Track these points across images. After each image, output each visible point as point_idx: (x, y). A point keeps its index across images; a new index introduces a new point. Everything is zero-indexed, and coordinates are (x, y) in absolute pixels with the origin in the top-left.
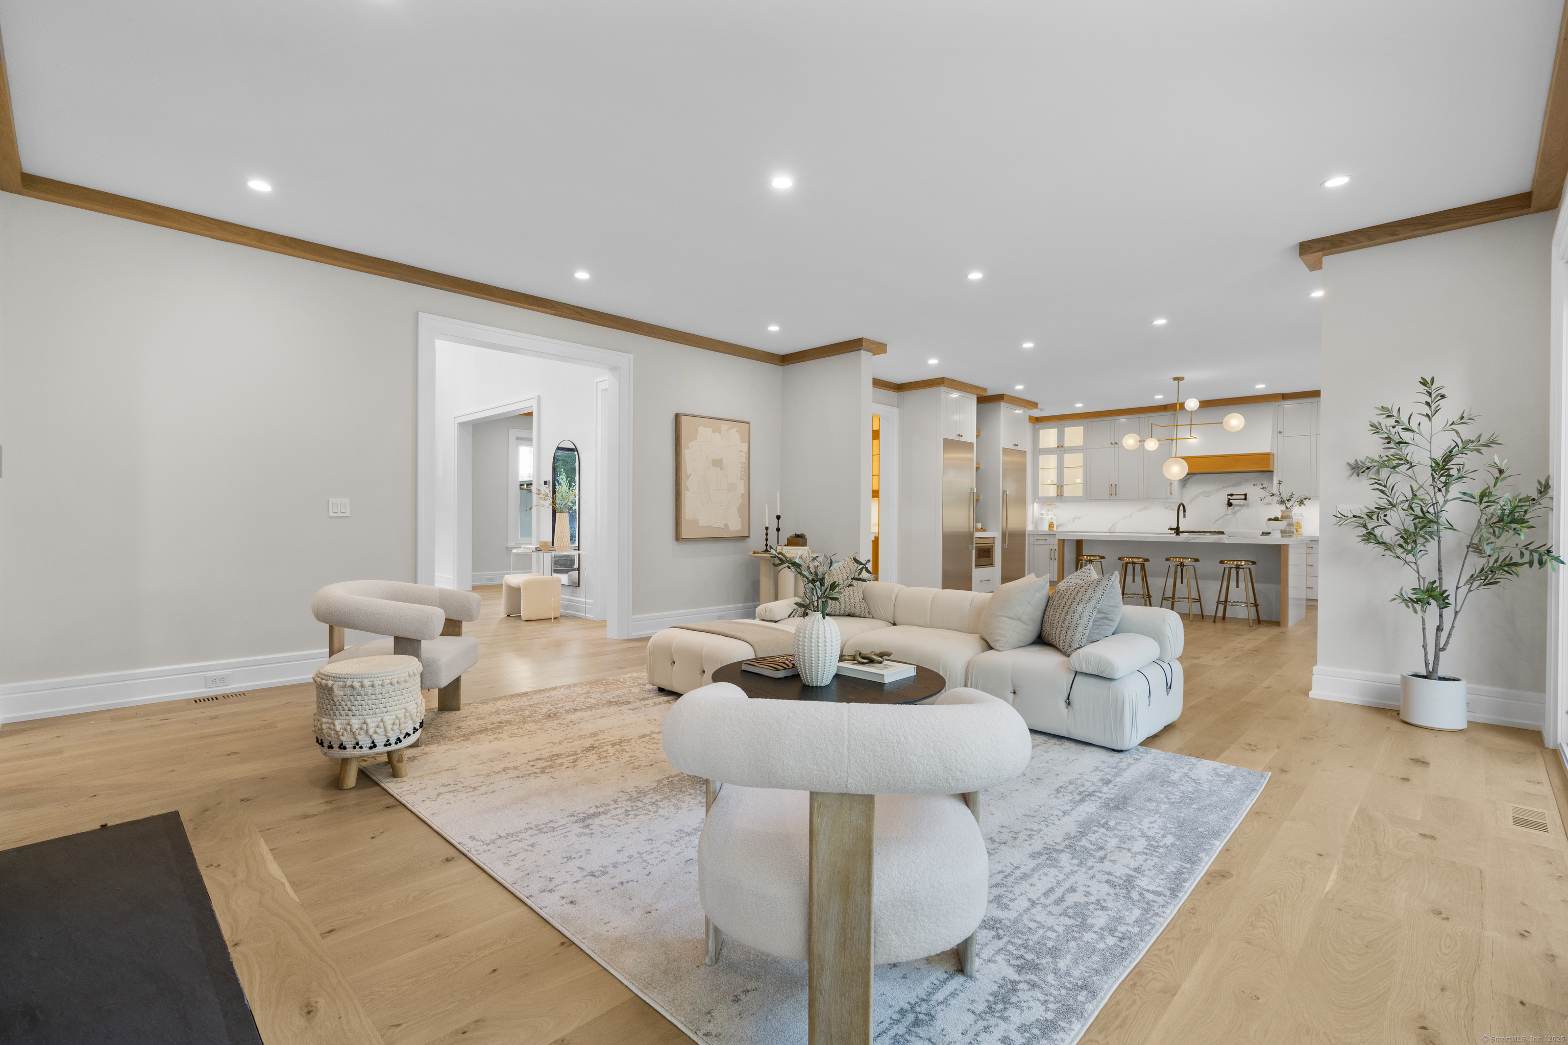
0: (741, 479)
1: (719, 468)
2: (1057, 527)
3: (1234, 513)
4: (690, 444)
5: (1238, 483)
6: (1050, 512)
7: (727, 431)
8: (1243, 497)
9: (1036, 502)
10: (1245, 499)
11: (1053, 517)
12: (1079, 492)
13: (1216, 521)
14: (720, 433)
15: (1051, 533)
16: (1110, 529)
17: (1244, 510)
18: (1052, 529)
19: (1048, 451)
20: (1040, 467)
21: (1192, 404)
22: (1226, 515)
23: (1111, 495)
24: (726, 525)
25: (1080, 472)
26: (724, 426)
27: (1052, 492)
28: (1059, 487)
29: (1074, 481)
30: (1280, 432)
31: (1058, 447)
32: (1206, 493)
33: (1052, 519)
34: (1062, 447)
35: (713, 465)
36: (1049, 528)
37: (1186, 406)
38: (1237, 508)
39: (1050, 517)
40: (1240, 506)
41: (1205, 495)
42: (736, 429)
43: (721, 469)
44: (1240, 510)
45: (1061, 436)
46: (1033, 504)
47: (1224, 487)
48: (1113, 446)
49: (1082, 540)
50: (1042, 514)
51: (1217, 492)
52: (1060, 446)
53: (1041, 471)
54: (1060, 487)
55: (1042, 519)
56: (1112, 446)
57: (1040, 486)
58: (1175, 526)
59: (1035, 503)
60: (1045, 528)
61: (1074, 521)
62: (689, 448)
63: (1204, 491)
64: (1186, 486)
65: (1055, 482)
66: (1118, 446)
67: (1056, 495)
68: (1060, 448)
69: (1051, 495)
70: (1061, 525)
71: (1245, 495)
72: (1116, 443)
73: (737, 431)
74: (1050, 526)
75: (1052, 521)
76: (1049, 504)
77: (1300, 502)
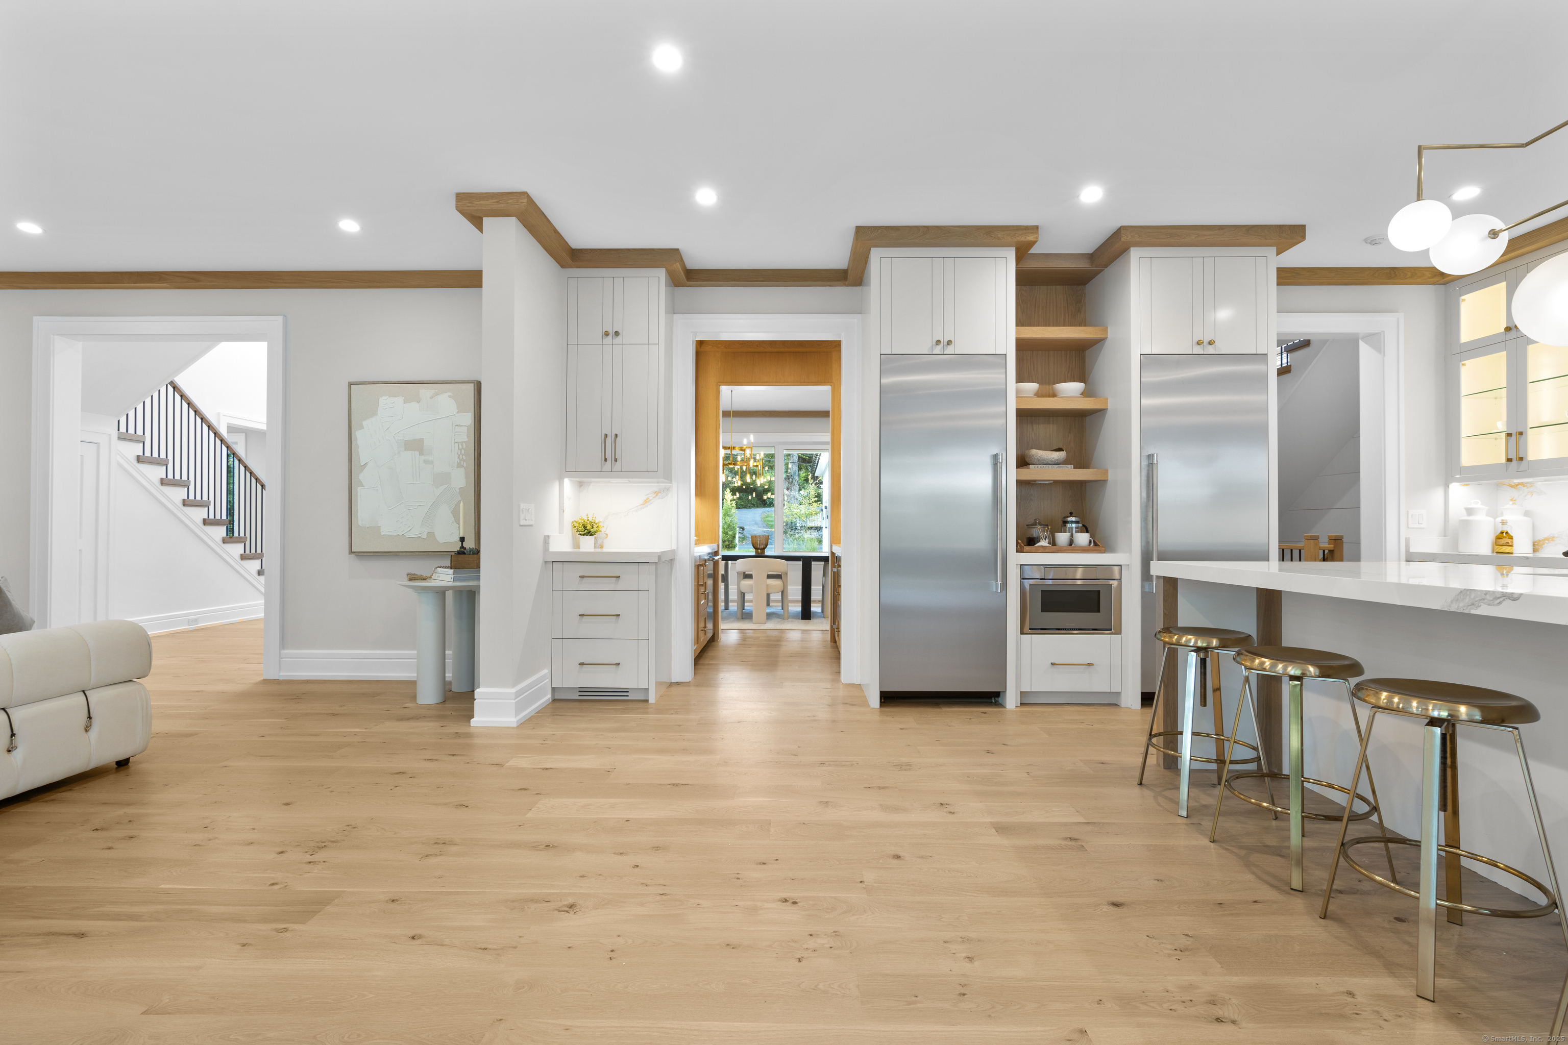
0: (459, 466)
1: (417, 453)
2: (1538, 544)
4: (364, 423)
7: (431, 398)
9: (1456, 480)
11: (1514, 518)
14: (418, 402)
18: (1507, 549)
24: (431, 535)
26: (425, 392)
27: (1496, 453)
33: (1507, 523)
35: (406, 449)
36: (1493, 549)
39: (1502, 518)
42: (449, 394)
43: (421, 453)
46: (1447, 486)
50: (1473, 511)
52: (1513, 327)
54: (1516, 436)
59: (1453, 485)
60: (1481, 547)
62: (363, 428)
67: (1504, 460)
73: (449, 396)
74: (1497, 543)
75: (1505, 529)
76: (1513, 484)
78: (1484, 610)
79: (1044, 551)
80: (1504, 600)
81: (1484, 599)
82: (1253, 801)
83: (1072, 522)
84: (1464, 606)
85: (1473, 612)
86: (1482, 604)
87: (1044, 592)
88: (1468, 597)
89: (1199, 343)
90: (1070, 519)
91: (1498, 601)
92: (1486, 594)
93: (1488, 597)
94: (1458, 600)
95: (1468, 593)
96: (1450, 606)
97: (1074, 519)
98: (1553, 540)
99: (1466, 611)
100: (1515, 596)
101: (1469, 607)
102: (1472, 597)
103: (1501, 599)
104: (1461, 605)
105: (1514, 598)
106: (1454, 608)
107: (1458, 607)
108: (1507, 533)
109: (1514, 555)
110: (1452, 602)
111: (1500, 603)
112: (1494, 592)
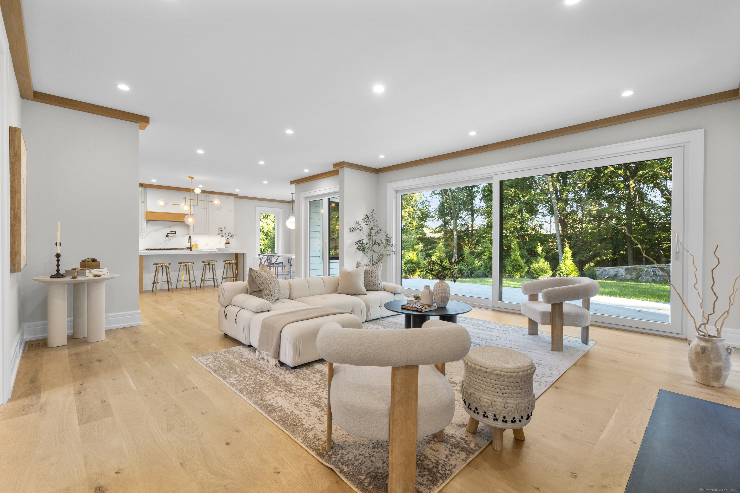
3: (169, 240)
5: (172, 226)
8: (175, 233)
10: (175, 234)
13: (161, 244)
17: (174, 239)
21: (198, 191)
22: (166, 241)
30: (193, 206)
32: (156, 230)
37: (195, 191)
38: (170, 238)
40: (172, 236)
44: (172, 239)
47: (164, 228)
51: (161, 230)
71: (176, 232)
77: (231, 237)
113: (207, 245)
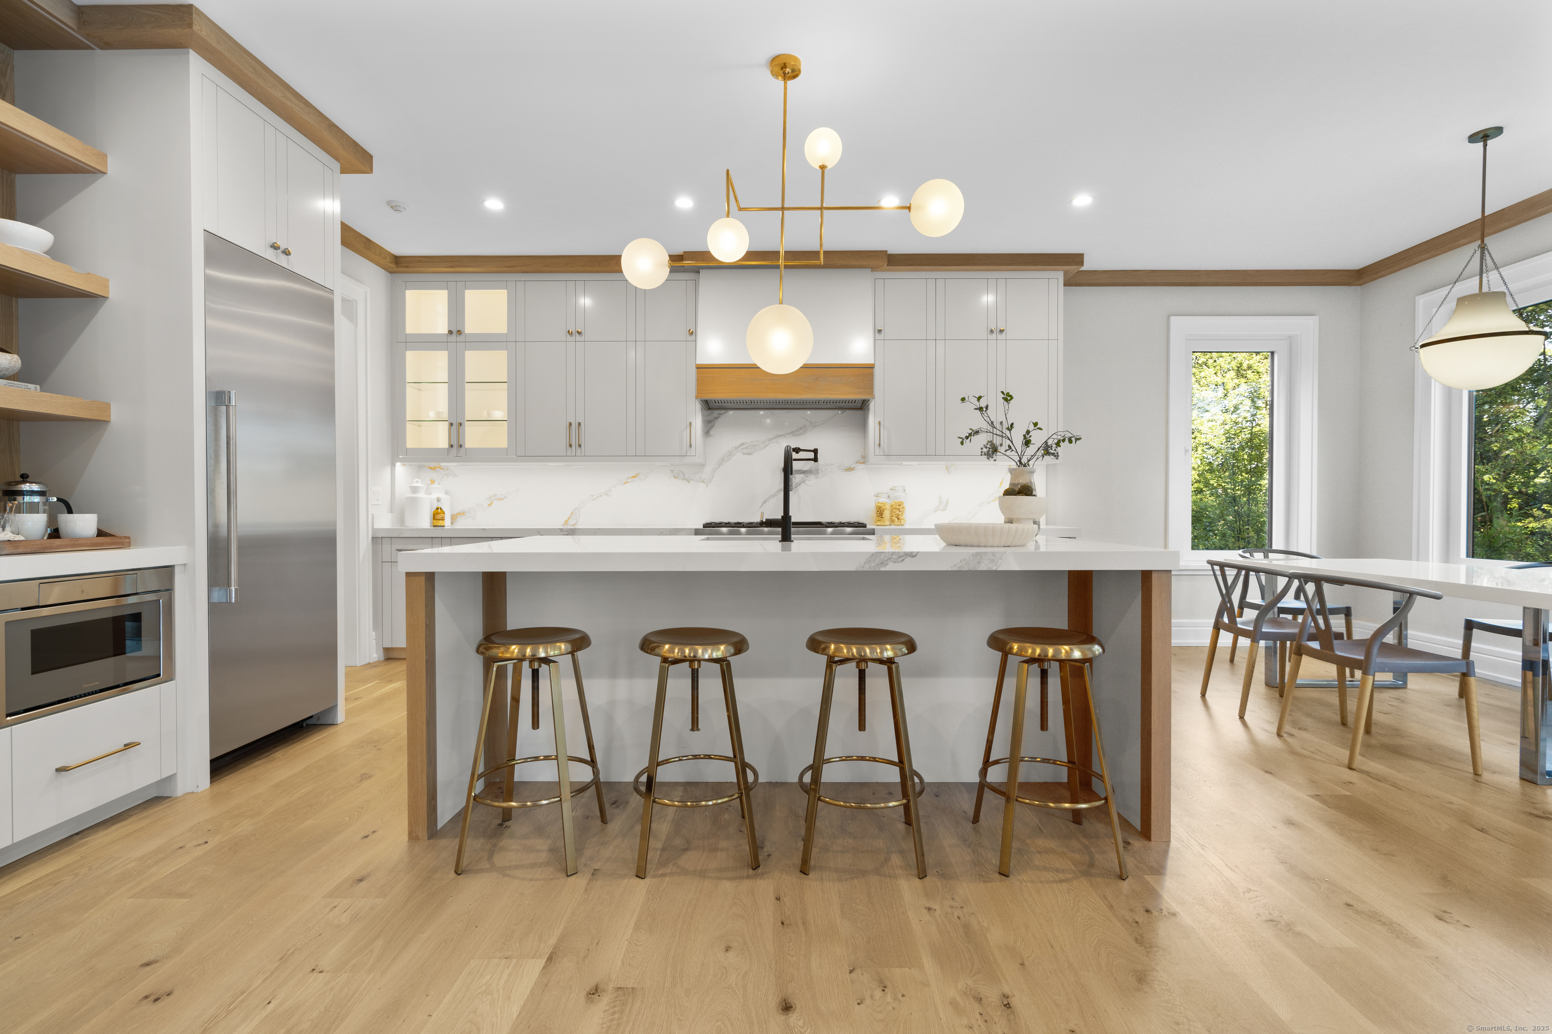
2: (454, 518)
3: (795, 487)
5: (801, 428)
6: (435, 485)
8: (812, 455)
9: (401, 461)
10: (815, 459)
11: (442, 496)
12: (499, 438)
13: (765, 502)
15: (438, 533)
16: (566, 522)
17: (812, 480)
18: (440, 523)
19: (427, 342)
20: (409, 378)
23: (571, 446)
25: (501, 395)
27: (440, 438)
28: (454, 427)
29: (489, 414)
30: (880, 331)
31: (450, 332)
32: (747, 448)
33: (438, 500)
34: (459, 332)
36: (431, 523)
38: (799, 478)
39: (435, 496)
40: (805, 472)
41: (745, 451)
44: (803, 482)
45: (456, 309)
46: (393, 465)
47: (775, 435)
48: (573, 338)
49: (506, 572)
50: (415, 490)
51: (766, 446)
52: (456, 332)
53: (410, 390)
54: (456, 426)
55: (413, 502)
56: (569, 338)
57: (409, 426)
58: (778, 515)
59: (398, 464)
60: (424, 522)
61: (489, 505)
63: (743, 444)
64: (712, 432)
65: (445, 416)
66: (581, 338)
67: (446, 446)
68: (454, 335)
69: (440, 446)
70: (462, 514)
71: (815, 451)
72: (579, 333)
74: (436, 518)
75: (440, 505)
76: (432, 467)
77: (1047, 450)
78: (891, 567)
79: (13, 551)
80: (906, 557)
81: (891, 559)
82: (689, 804)
83: (32, 493)
84: (875, 566)
85: (882, 569)
86: (889, 562)
87: (37, 635)
88: (878, 558)
89: (275, 247)
90: (26, 487)
91: (902, 559)
92: (892, 555)
93: (894, 556)
94: (870, 561)
95: (879, 555)
96: (863, 567)
97: (35, 487)
98: (464, 515)
99: (877, 569)
100: (914, 554)
101: (879, 566)
102: (882, 557)
103: (904, 557)
104: (873, 565)
105: (912, 555)
106: (867, 568)
107: (870, 566)
108: (441, 509)
109: (446, 527)
110: (865, 563)
111: (903, 560)
112: (898, 552)
113: (944, 509)
